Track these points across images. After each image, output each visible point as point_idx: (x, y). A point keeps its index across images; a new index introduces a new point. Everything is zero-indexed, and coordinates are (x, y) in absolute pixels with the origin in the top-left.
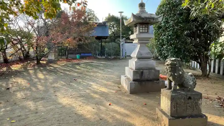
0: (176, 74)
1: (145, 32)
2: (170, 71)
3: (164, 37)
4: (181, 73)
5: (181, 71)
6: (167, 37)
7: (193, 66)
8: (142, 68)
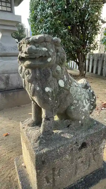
0: (47, 89)
1: (7, 11)
2: (29, 81)
3: (41, 30)
4: (61, 83)
5: (63, 79)
6: (44, 30)
7: (70, 67)
8: (7, 71)
